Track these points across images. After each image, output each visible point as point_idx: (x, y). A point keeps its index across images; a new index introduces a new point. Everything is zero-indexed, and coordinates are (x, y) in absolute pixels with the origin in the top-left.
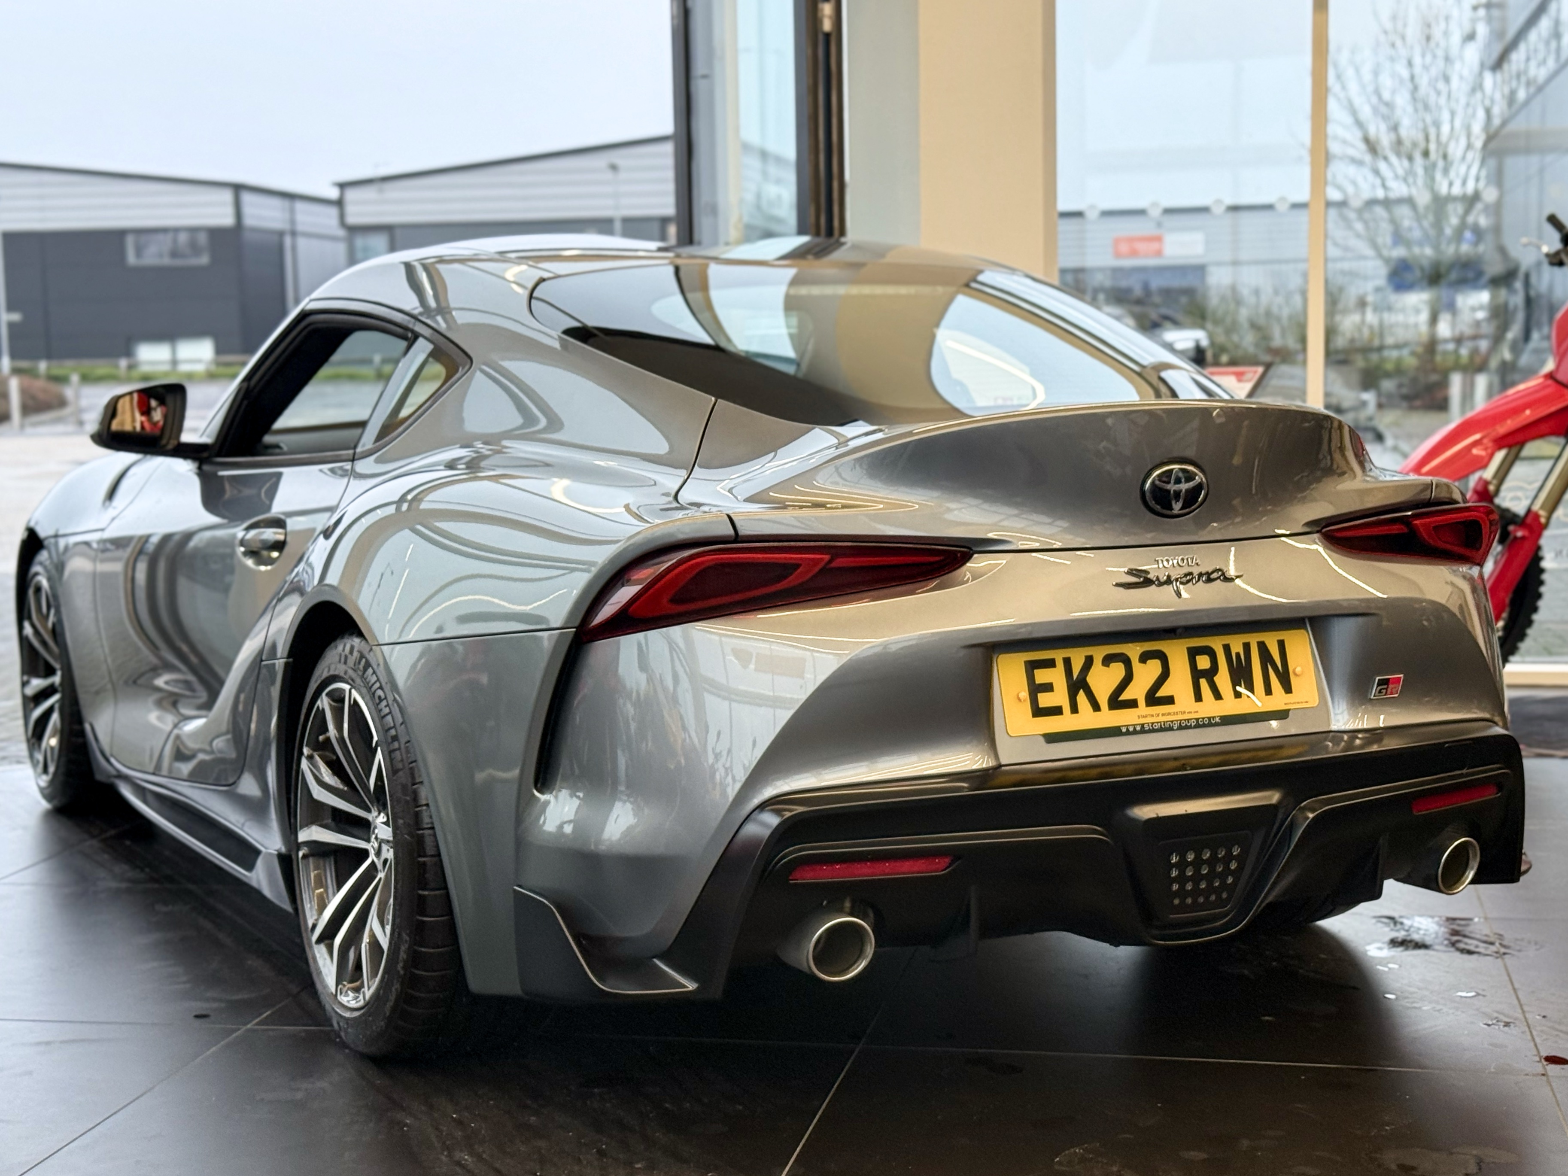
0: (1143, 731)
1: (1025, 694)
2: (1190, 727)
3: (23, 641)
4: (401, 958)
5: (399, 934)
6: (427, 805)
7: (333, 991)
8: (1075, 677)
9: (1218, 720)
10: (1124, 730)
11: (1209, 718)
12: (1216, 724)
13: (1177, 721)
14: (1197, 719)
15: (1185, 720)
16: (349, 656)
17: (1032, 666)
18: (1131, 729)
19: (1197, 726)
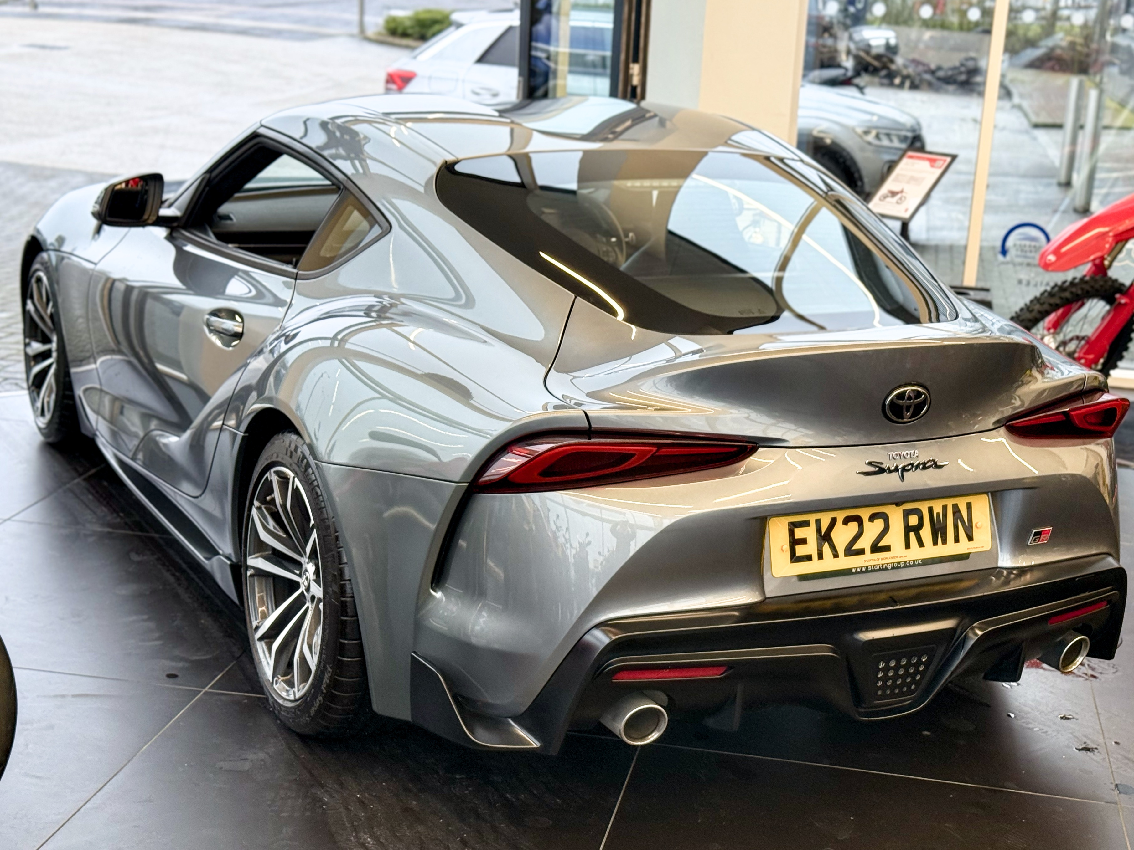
0: (867, 571)
1: (787, 547)
2: (900, 567)
3: (25, 312)
4: (324, 681)
5: (325, 666)
6: (350, 580)
7: (271, 679)
8: (823, 533)
9: (920, 562)
10: (854, 571)
11: (914, 561)
12: (919, 565)
13: (891, 563)
14: (905, 562)
15: (897, 563)
16: (294, 453)
17: (793, 526)
18: (859, 570)
19: (905, 566)
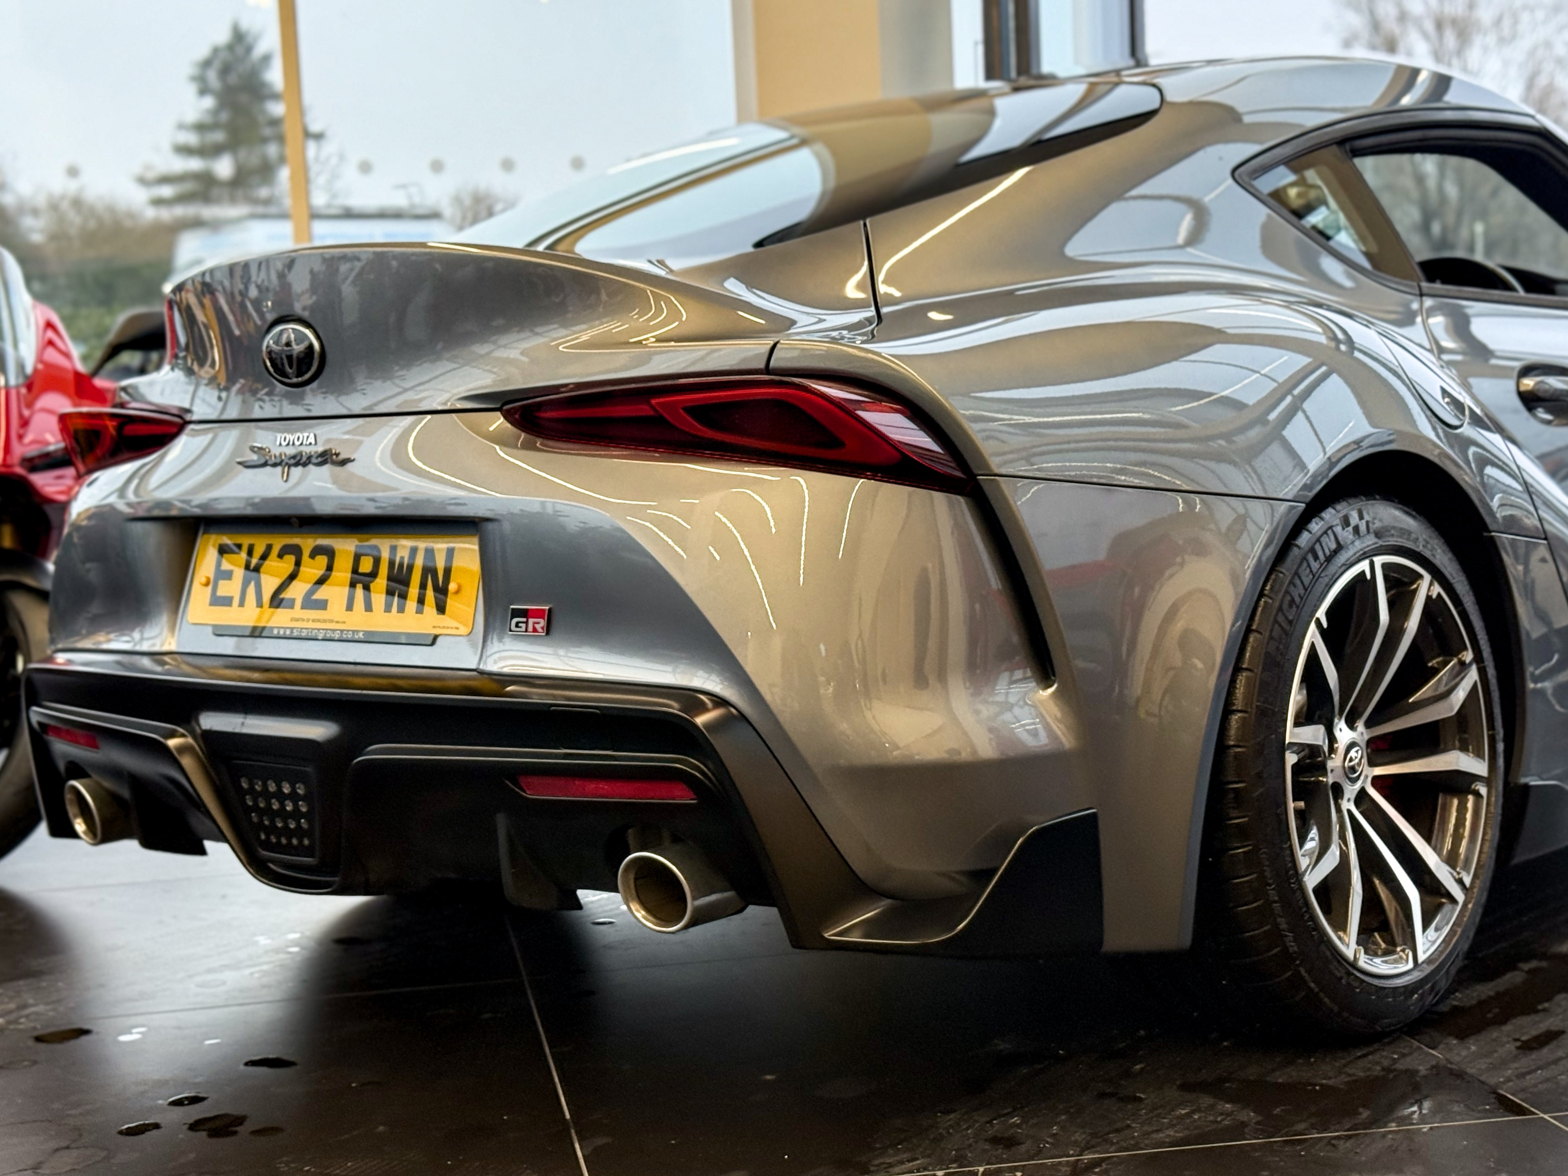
0: (292, 637)
1: (210, 580)
2: (333, 639)
8: (252, 566)
10: (276, 632)
11: (354, 632)
12: (359, 640)
13: (324, 630)
14: (342, 631)
15: (330, 630)
17: (223, 550)
18: (282, 632)
19: (340, 639)
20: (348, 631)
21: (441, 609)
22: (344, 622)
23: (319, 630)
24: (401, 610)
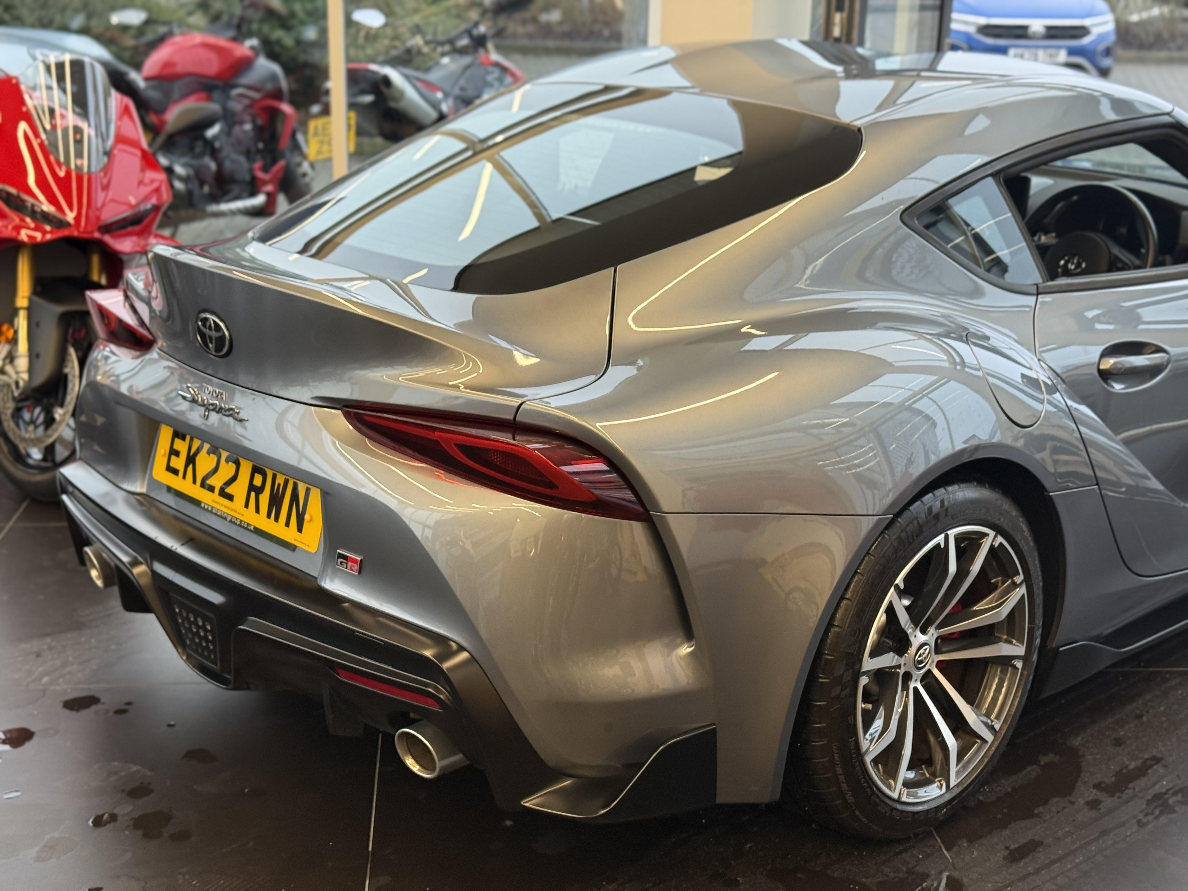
0: (212, 512)
1: (167, 453)
2: (236, 524)
8: (191, 454)
9: (252, 528)
10: (203, 505)
11: (248, 524)
12: (251, 531)
13: (231, 515)
14: (241, 521)
15: (235, 517)
17: (175, 436)
18: (206, 507)
19: (241, 526)
20: (245, 522)
21: (300, 529)
22: (243, 515)
23: (228, 514)
24: (277, 519)
